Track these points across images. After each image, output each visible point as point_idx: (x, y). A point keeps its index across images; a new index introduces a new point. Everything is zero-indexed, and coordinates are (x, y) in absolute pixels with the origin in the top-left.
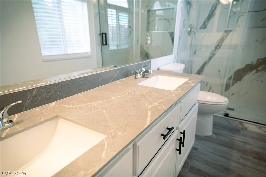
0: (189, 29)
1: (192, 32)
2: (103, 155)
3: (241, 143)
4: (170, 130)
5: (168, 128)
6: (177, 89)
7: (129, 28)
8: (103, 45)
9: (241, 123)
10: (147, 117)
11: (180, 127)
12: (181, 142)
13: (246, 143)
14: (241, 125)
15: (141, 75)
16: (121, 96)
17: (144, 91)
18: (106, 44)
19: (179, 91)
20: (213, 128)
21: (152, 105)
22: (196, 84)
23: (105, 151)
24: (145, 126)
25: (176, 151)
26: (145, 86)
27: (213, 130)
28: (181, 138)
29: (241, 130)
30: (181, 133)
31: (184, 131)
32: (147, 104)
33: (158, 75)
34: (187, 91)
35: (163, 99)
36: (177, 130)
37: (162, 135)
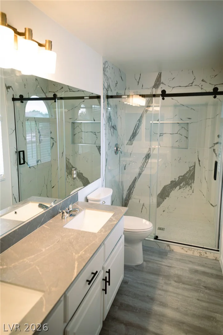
0: (115, 148)
1: (119, 151)
2: (44, 310)
3: (167, 267)
4: (95, 274)
5: (92, 273)
6: (101, 231)
7: (52, 139)
8: (20, 164)
9: (168, 245)
10: (74, 269)
11: (105, 266)
12: (107, 281)
13: (171, 267)
14: (169, 247)
15: (68, 214)
16: (51, 246)
17: (72, 236)
18: (24, 163)
19: (102, 233)
20: (144, 254)
21: (79, 253)
22: (119, 221)
23: (44, 307)
24: (73, 278)
25: (102, 292)
26: (73, 230)
27: (144, 257)
28: (106, 278)
29: (168, 253)
30: (107, 272)
31: (109, 270)
32: (74, 254)
33: (85, 209)
34: (110, 231)
35: (88, 245)
36: (103, 271)
37: (87, 281)
